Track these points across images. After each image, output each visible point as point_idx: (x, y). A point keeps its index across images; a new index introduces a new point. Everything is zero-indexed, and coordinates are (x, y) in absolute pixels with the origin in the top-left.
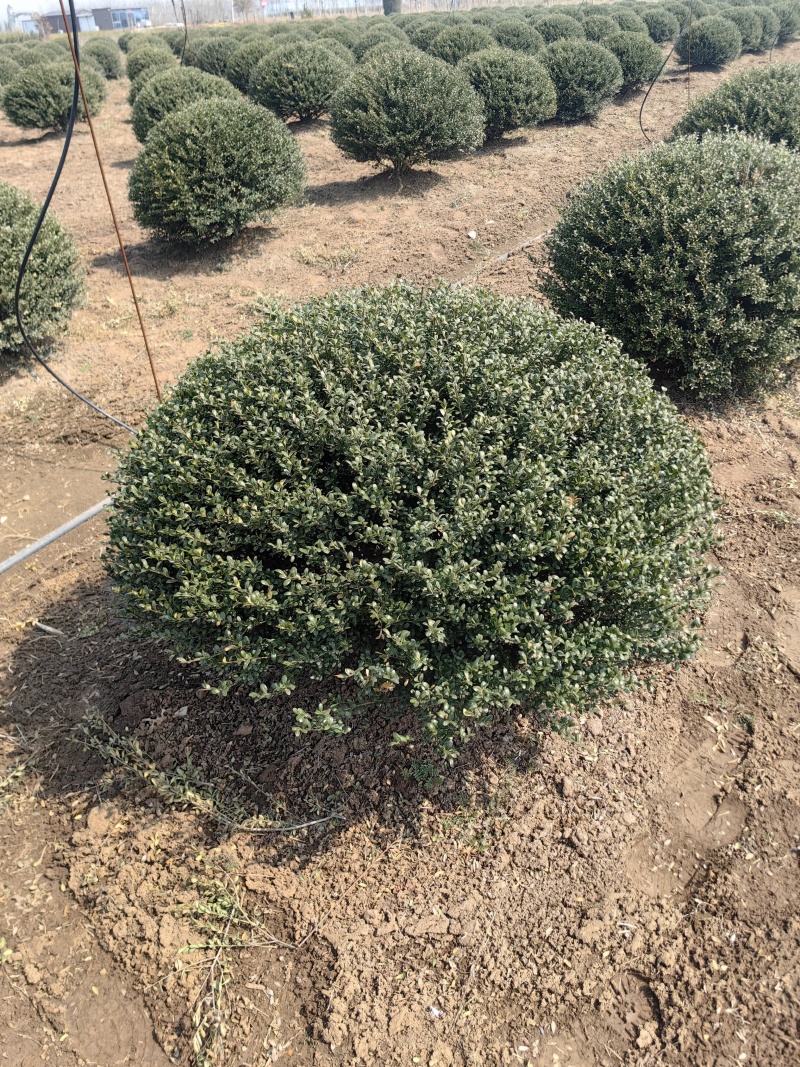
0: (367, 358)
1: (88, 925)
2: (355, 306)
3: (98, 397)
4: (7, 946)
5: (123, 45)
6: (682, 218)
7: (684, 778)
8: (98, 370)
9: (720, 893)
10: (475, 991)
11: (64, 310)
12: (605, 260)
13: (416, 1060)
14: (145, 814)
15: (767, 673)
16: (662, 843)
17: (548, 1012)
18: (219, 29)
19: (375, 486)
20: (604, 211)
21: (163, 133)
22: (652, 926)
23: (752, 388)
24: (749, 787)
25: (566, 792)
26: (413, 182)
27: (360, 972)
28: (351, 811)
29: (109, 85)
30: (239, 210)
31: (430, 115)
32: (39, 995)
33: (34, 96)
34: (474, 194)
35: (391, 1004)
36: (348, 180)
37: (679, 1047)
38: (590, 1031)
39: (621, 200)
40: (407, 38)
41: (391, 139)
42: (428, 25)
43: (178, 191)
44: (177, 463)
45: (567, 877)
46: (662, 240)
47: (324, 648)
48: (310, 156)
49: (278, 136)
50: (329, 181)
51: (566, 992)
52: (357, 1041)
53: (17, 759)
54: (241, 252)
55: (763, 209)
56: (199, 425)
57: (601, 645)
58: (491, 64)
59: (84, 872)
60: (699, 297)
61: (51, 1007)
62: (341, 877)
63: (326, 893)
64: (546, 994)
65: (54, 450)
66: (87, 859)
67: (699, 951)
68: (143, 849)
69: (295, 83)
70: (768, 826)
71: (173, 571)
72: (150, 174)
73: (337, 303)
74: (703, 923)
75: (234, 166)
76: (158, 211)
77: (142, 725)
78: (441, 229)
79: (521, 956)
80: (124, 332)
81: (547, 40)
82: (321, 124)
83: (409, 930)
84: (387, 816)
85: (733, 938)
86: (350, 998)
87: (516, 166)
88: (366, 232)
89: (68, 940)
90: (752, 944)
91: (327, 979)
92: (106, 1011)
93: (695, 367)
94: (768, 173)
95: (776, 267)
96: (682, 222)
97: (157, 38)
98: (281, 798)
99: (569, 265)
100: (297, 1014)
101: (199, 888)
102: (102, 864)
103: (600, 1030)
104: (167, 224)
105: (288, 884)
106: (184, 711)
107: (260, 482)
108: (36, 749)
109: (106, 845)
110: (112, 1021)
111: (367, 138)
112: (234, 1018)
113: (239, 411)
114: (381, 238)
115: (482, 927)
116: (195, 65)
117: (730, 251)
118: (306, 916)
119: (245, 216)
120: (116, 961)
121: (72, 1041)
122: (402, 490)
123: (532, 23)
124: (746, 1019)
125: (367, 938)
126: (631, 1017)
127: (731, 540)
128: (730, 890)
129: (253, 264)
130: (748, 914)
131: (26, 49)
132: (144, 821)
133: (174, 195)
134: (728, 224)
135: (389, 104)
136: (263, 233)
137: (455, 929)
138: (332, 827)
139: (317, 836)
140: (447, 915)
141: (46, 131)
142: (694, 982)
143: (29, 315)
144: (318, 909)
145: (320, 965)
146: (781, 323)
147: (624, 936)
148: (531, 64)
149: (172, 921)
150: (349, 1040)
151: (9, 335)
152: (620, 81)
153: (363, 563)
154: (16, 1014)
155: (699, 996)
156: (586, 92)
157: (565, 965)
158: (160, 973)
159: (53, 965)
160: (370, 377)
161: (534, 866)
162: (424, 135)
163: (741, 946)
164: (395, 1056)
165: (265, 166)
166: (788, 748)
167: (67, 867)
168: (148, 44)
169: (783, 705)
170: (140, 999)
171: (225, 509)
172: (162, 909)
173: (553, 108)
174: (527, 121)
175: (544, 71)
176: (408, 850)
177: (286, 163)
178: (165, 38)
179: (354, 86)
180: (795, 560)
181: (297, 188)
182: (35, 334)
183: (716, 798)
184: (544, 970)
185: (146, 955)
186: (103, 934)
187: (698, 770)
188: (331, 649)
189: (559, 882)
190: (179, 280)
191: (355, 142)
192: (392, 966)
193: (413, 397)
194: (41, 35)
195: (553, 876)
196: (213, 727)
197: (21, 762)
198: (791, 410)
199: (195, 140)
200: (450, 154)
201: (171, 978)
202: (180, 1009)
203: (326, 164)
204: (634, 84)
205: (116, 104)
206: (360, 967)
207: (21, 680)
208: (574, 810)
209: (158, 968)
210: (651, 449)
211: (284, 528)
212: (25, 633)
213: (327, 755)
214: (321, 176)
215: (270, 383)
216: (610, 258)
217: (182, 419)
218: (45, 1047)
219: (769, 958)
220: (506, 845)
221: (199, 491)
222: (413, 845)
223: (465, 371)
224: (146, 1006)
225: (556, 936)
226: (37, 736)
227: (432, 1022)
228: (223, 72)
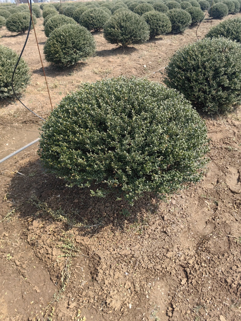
0: (112, 96)
1: (33, 251)
2: (109, 83)
3: (34, 111)
4: (10, 256)
5: (41, 7)
6: (205, 62)
7: (198, 217)
8: (34, 103)
9: (206, 246)
10: (138, 269)
11: (25, 85)
12: (182, 73)
13: (121, 286)
14: (48, 222)
15: (223, 190)
16: (191, 234)
17: (157, 275)
18: (70, 3)
19: (113, 131)
20: (182, 59)
21: (54, 34)
22: (186, 254)
23: (224, 112)
24: (216, 219)
25: (165, 219)
26: (128, 50)
27: (107, 263)
28: (105, 223)
29: (37, 19)
30: (76, 57)
31: (133, 30)
32: (19, 268)
33: (15, 22)
34: (146, 54)
35: (115, 271)
36: (109, 49)
37: (192, 284)
38: (169, 280)
39: (187, 56)
40: (127, 7)
41: (122, 37)
42: (134, 3)
43: (58, 51)
44: (59, 124)
45: (164, 241)
46: (199, 68)
47: (99, 175)
48: (97, 42)
49: (88, 35)
50: (103, 49)
51: (162, 270)
52: (105, 280)
53: (13, 208)
54: (76, 70)
55: (228, 59)
56: (66, 114)
57: (174, 176)
58: (152, 16)
59: (31, 237)
60: (209, 85)
61: (23, 271)
62: (102, 240)
63: (98, 243)
64: (157, 270)
65: (22, 125)
66: (32, 233)
67: (199, 261)
68: (48, 231)
69: (93, 20)
70: (220, 230)
71: (58, 153)
72: (50, 46)
73: (104, 82)
74: (201, 254)
75: (75, 44)
76: (52, 57)
77: (47, 199)
78: (136, 64)
79: (150, 260)
80: (42, 92)
81: (170, 9)
82: (101, 32)
83: (120, 253)
84: (115, 224)
85: (209, 258)
86: (104, 269)
87: (159, 46)
88: (114, 65)
89: (27, 254)
90: (214, 259)
91: (98, 265)
92: (37, 272)
93: (207, 105)
94: (230, 49)
95: (231, 76)
96: (205, 63)
97: (52, 5)
98: (86, 219)
99: (172, 75)
100: (89, 274)
101: (63, 241)
102: (37, 235)
103: (171, 280)
104: (55, 61)
105: (87, 241)
106: (59, 196)
107: (82, 129)
108: (18, 205)
109: (38, 230)
110: (39, 275)
111: (114, 37)
112: (72, 274)
113: (77, 110)
114: (118, 66)
115: (140, 253)
116: (63, 14)
117: (219, 71)
118: (92, 249)
119: (78, 59)
120: (40, 259)
121: (28, 280)
122: (121, 132)
123: (165, 3)
124: (211, 278)
125: (109, 255)
126: (179, 277)
127: (215, 154)
128: (209, 246)
129: (80, 73)
130: (213, 252)
131: (12, 8)
132: (48, 224)
133: (57, 52)
134: (218, 64)
135: (121, 27)
136: (83, 64)
137: (133, 253)
138: (100, 227)
139: (96, 229)
140: (131, 250)
141: (18, 33)
142: (197, 268)
143: (15, 86)
144: (95, 247)
145: (96, 261)
146: (233, 93)
147: (179, 256)
148: (164, 16)
149: (56, 249)
150: (103, 280)
151: (9, 92)
152: (191, 22)
153: (110, 151)
154: (13, 273)
155: (198, 272)
156: (180, 25)
157: (162, 263)
158: (52, 263)
159: (23, 260)
160: (113, 101)
161: (155, 238)
162: (131, 36)
163: (211, 260)
164: (115, 284)
165: (84, 44)
166: (227, 210)
167: (27, 236)
168: (49, 7)
169: (227, 199)
170: (47, 270)
171: (72, 137)
172: (53, 246)
173: (170, 29)
174: (162, 33)
175: (168, 18)
176: (120, 233)
177: (90, 44)
178: (54, 5)
179: (111, 21)
180: (233, 160)
181: (93, 51)
182: (16, 92)
183: (206, 222)
184: (156, 264)
185: (49, 258)
186: (37, 253)
187: (202, 215)
188: (101, 175)
189: (162, 242)
190: (58, 78)
191: (111, 38)
192: (115, 262)
193: (124, 107)
194: (16, 4)
195: (160, 241)
196: (67, 200)
197: (14, 209)
198: (235, 118)
199: (63, 36)
200: (139, 42)
201: (55, 263)
202: (57, 272)
203: (102, 44)
204: (195, 22)
205: (39, 25)
206: (107, 262)
207: (13, 188)
208: (167, 224)
209: (52, 261)
210: (190, 124)
211: (89, 142)
212: (14, 175)
213: (99, 208)
214: (100, 48)
215: (85, 103)
216: (184, 73)
217: (61, 113)
218: (21, 281)
219: (218, 263)
220: (147, 232)
221: (65, 132)
222: (122, 232)
223: (139, 101)
224: (48, 271)
225: (160, 256)
226: (18, 202)
227: (126, 276)
228: (71, 16)
